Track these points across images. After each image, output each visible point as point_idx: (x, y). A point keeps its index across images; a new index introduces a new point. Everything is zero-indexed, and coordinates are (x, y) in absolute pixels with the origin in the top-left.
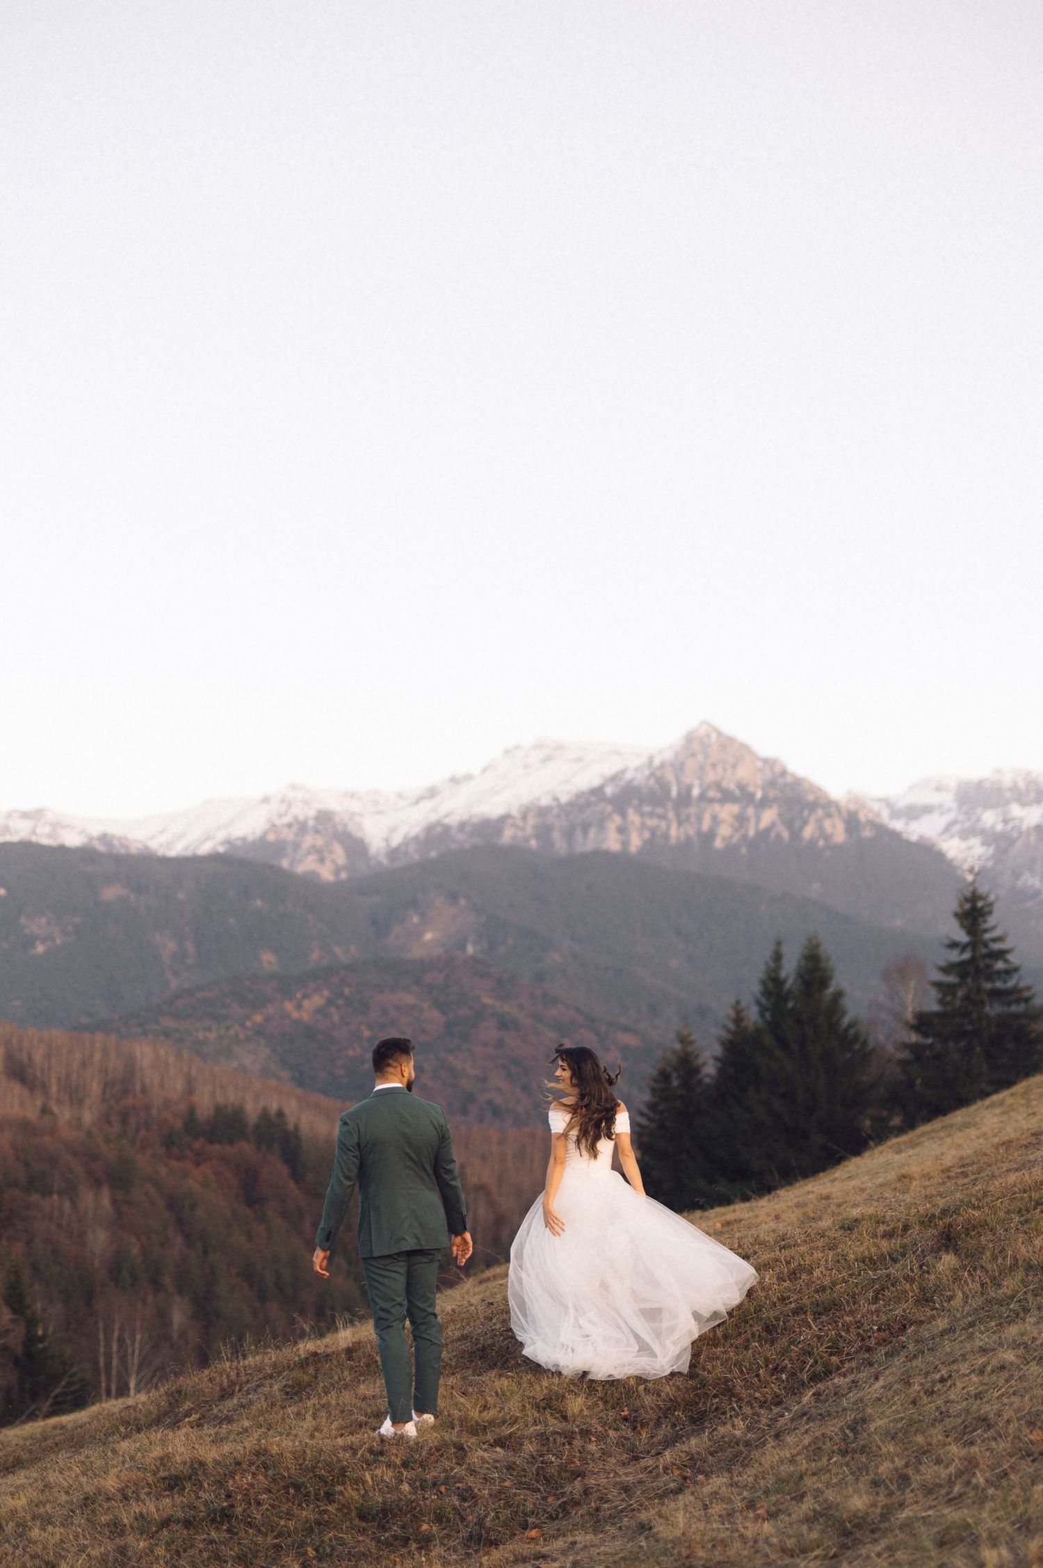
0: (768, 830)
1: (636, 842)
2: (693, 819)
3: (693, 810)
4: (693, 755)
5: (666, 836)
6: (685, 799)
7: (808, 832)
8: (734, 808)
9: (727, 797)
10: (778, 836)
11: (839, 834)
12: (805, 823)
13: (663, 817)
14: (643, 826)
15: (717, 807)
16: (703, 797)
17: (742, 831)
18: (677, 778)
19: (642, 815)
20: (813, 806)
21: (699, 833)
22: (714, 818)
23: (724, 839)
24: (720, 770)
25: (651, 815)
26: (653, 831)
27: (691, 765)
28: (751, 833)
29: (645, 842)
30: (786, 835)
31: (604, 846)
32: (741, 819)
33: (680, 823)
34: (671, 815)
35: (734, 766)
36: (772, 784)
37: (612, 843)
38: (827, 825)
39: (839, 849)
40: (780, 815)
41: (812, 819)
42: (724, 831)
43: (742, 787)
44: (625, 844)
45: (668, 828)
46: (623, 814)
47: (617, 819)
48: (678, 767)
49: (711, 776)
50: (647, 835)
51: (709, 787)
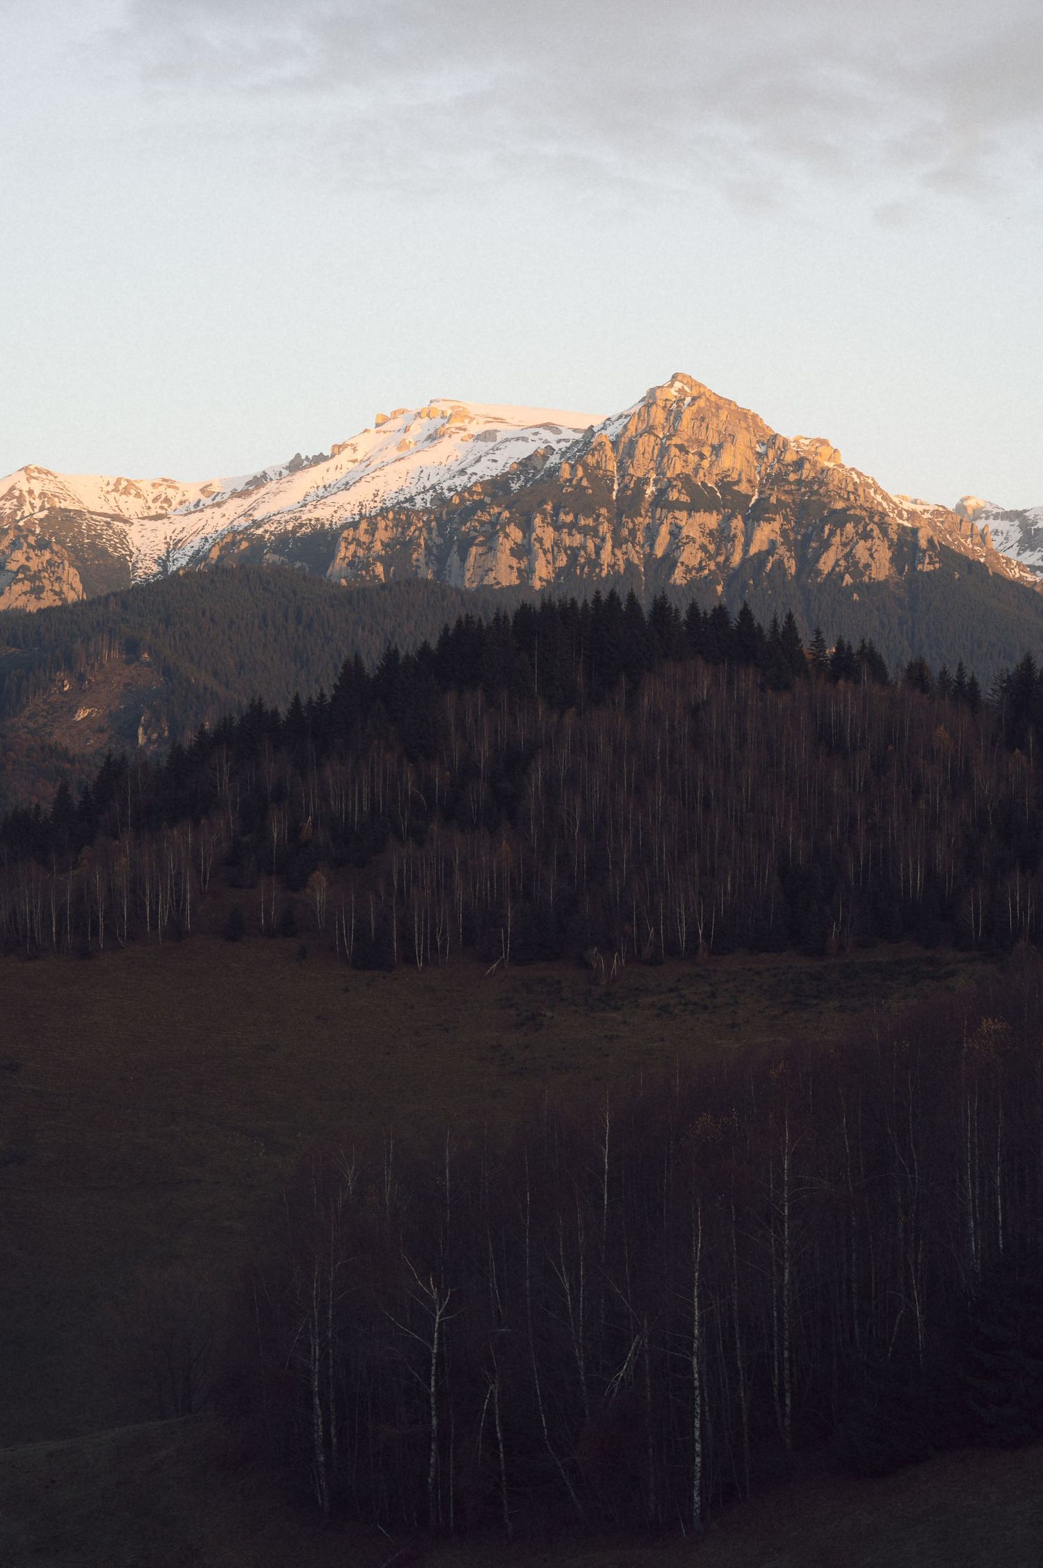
0: (762, 557)
1: (543, 571)
2: (640, 537)
3: (642, 521)
4: (650, 430)
5: (595, 563)
6: (629, 503)
7: (827, 562)
8: (712, 520)
9: (700, 500)
10: (779, 564)
11: (881, 566)
12: (826, 545)
13: (592, 531)
14: (556, 543)
15: (682, 515)
16: (660, 500)
17: (721, 559)
18: (621, 467)
19: (558, 528)
20: (839, 519)
21: (649, 559)
22: (675, 533)
23: (688, 570)
24: (693, 459)
25: (573, 526)
26: (573, 553)
27: (646, 445)
28: (736, 559)
29: (559, 572)
30: (791, 566)
31: (490, 580)
32: (721, 537)
33: (618, 543)
34: (605, 528)
35: (717, 450)
36: (776, 480)
37: (505, 573)
38: (861, 550)
39: (877, 588)
40: (784, 533)
41: (836, 540)
42: (690, 556)
43: (726, 485)
44: (526, 574)
45: (598, 549)
46: (527, 527)
47: (516, 534)
48: (626, 449)
49: (677, 466)
50: (562, 561)
51: (670, 485)
